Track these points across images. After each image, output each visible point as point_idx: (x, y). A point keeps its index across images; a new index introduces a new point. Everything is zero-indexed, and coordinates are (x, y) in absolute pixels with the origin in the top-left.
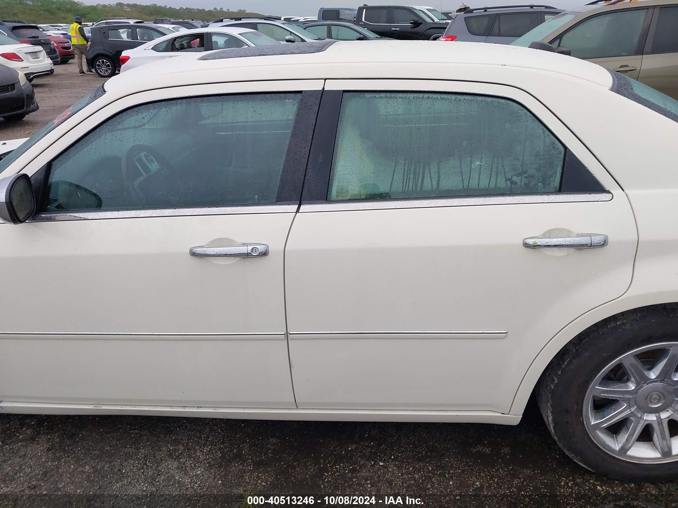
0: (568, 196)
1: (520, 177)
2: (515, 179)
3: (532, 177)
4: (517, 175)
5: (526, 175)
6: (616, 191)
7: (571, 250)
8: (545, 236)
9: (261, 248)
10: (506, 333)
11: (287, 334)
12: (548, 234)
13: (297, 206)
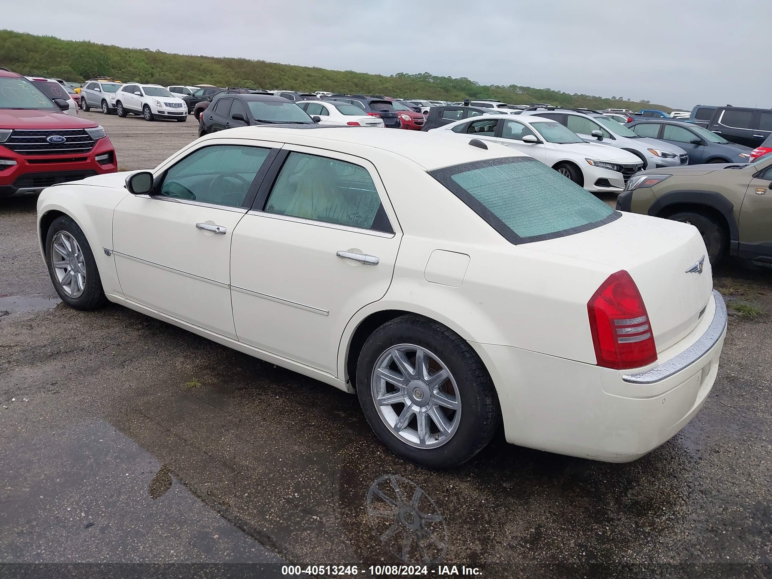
0: (374, 232)
1: (354, 216)
2: (352, 216)
3: (360, 217)
4: (353, 214)
5: (358, 215)
6: (399, 234)
7: (359, 264)
8: (349, 251)
9: (222, 229)
10: (328, 312)
11: (230, 285)
12: (352, 251)
13: (247, 210)
